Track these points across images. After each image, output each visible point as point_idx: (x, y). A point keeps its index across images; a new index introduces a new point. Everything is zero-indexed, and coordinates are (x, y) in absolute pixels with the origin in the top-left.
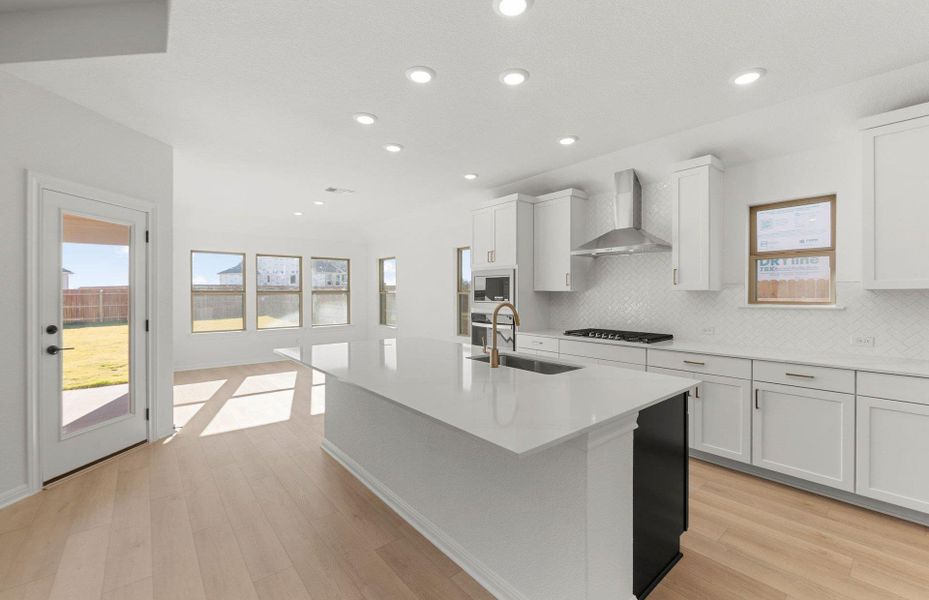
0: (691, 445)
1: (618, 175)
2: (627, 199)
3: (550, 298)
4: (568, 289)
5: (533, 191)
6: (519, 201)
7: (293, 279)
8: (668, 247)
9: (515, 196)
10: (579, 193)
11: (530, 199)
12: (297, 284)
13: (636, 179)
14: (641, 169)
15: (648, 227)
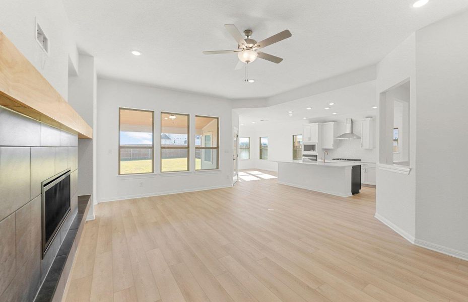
0: (362, 183)
1: (347, 119)
2: (349, 126)
3: (327, 150)
4: (333, 148)
5: (322, 122)
6: (318, 125)
7: (185, 142)
8: (360, 138)
9: (318, 123)
10: (336, 123)
11: (321, 124)
12: (187, 144)
13: (352, 120)
14: (353, 118)
15: (354, 132)
